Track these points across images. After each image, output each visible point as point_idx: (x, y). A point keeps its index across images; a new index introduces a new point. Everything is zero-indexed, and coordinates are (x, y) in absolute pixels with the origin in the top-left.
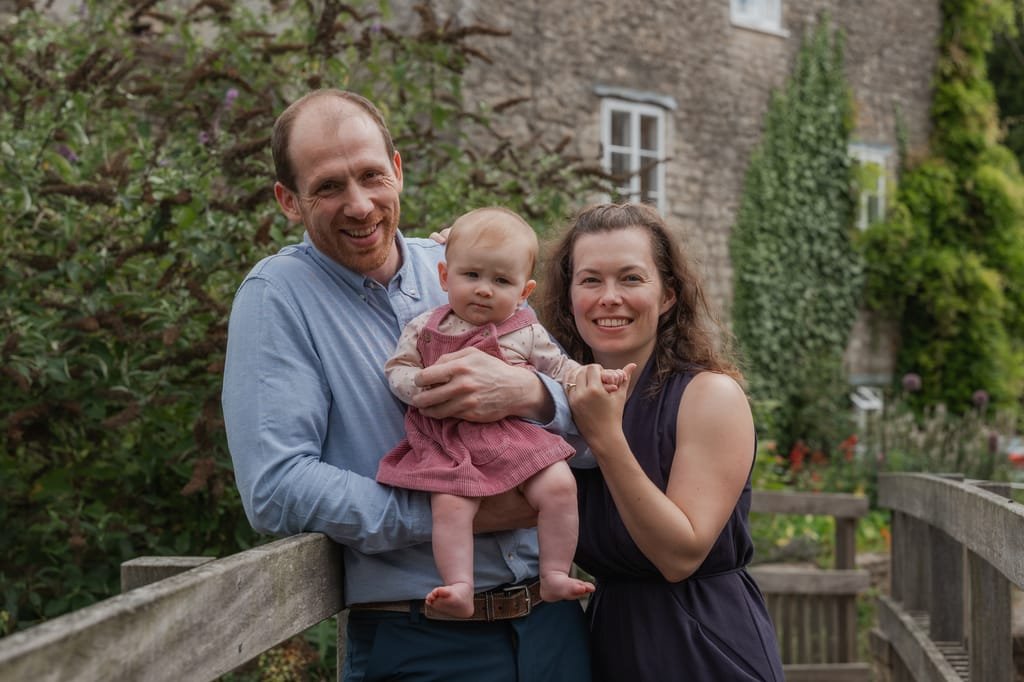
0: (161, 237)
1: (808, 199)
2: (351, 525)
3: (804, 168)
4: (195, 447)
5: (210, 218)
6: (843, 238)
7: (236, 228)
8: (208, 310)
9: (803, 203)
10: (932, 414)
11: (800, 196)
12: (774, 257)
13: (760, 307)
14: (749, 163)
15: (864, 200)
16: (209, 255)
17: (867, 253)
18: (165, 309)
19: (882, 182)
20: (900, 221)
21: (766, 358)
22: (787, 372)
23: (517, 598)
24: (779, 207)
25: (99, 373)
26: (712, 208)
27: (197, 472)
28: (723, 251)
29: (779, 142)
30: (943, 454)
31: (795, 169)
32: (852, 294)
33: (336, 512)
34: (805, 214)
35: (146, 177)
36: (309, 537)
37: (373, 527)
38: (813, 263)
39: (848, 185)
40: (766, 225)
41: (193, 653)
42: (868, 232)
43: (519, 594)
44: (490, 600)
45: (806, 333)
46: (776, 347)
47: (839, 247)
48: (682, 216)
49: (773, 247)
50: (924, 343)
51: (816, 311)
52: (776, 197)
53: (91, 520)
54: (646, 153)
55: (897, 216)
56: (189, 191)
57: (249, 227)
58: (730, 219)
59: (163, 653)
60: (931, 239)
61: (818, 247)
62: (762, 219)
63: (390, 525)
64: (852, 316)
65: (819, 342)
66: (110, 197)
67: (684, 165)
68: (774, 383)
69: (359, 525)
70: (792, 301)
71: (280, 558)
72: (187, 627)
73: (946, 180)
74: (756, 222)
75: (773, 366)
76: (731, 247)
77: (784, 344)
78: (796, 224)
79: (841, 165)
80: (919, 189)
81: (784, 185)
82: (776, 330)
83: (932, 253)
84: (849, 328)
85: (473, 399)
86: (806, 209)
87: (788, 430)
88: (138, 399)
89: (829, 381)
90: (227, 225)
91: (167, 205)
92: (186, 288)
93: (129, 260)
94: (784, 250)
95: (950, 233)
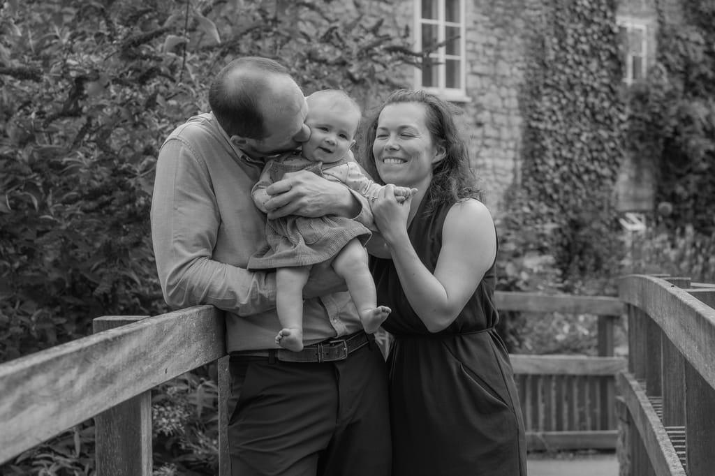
0: (76, 104)
1: (583, 60)
2: (230, 300)
3: (580, 35)
4: (104, 260)
5: (112, 89)
6: (613, 92)
7: (132, 98)
8: (112, 159)
9: (579, 63)
10: (683, 234)
11: (577, 57)
12: (556, 108)
13: (544, 149)
14: (535, 31)
15: (629, 60)
16: (111, 117)
17: (632, 104)
18: (80, 159)
19: (644, 44)
20: (659, 77)
21: (549, 191)
22: (567, 202)
23: (338, 348)
24: (560, 67)
25: (31, 206)
26: (504, 68)
27: (105, 278)
28: (514, 103)
29: (559, 14)
30: (691, 266)
31: (573, 36)
32: (620, 137)
33: (219, 294)
34: (581, 72)
35: (65, 60)
36: (205, 307)
37: (244, 300)
38: (588, 112)
39: (617, 49)
40: (549, 82)
41: (141, 369)
42: (633, 86)
43: (340, 345)
44: (321, 348)
45: (582, 169)
46: (557, 181)
47: (609, 99)
48: (480, 75)
49: (555, 99)
50: (680, 176)
51: (591, 151)
52: (557, 59)
53: (26, 314)
54: (450, 24)
55: (657, 73)
56: (97, 71)
57: (141, 96)
58: (520, 77)
59: (126, 367)
60: (685, 92)
61: (591, 99)
62: (546, 77)
63: (254, 298)
64: (620, 155)
65: (593, 177)
66: (38, 76)
67: (481, 33)
68: (556, 211)
69: (235, 299)
70: (571, 143)
71: (188, 318)
72: (138, 353)
73: (698, 43)
74: (541, 79)
75: (555, 196)
76: (521, 100)
77: (564, 179)
78: (573, 81)
79: (611, 32)
80: (675, 51)
81: (563, 49)
82: (558, 166)
83: (686, 102)
84: (618, 165)
85: (304, 200)
86: (581, 68)
87: (568, 248)
88: (60, 225)
89: (601, 208)
90: (125, 94)
91: (80, 81)
92: (94, 141)
93: (54, 121)
94: (564, 101)
95: (700, 86)
